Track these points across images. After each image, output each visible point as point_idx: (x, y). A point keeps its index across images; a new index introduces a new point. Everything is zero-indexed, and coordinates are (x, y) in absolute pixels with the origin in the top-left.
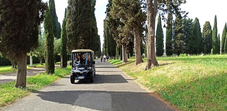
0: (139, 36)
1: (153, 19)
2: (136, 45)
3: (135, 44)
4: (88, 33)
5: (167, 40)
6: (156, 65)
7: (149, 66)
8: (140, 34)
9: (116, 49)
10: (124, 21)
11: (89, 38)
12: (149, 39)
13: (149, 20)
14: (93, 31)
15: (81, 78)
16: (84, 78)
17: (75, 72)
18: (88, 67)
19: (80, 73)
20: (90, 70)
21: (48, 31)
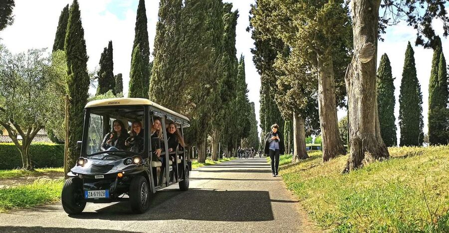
0: (332, 79)
1: (371, 11)
2: (323, 104)
3: (321, 101)
4: (211, 90)
5: (431, 107)
6: (381, 155)
7: (357, 162)
8: (336, 71)
9: (285, 128)
10: (285, 36)
11: (216, 101)
12: (356, 72)
13: (357, 15)
14: (229, 87)
15: (98, 197)
16: (108, 197)
17: (79, 174)
18: (131, 159)
19: (93, 176)
20: (135, 168)
21: (73, 67)
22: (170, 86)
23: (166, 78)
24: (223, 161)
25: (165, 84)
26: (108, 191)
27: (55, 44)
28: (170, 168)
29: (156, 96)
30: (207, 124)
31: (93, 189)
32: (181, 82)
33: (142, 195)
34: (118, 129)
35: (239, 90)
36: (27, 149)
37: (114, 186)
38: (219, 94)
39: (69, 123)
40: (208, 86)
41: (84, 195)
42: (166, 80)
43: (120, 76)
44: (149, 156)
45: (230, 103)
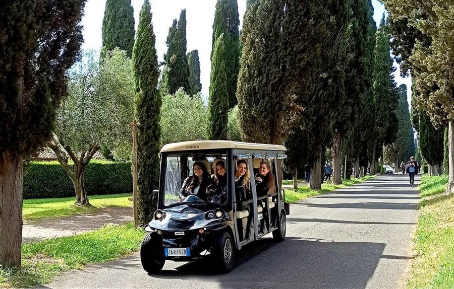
4: (330, 81)
15: (178, 255)
16: (189, 255)
17: (158, 230)
18: (212, 212)
19: (173, 233)
20: (217, 224)
21: (141, 83)
22: (266, 83)
23: (260, 73)
24: (350, 183)
25: (259, 83)
26: (189, 249)
27: (105, 18)
28: (260, 217)
29: (246, 99)
30: (324, 132)
31: (173, 246)
32: (281, 79)
33: (225, 254)
34: (200, 173)
35: (379, 70)
36: (81, 177)
37: (195, 243)
38: (342, 86)
39: (138, 155)
40: (324, 75)
41: (164, 253)
42: (260, 76)
43: (196, 53)
44: (233, 208)
45: (362, 96)
